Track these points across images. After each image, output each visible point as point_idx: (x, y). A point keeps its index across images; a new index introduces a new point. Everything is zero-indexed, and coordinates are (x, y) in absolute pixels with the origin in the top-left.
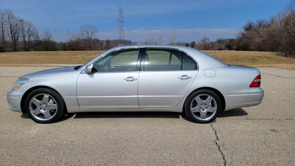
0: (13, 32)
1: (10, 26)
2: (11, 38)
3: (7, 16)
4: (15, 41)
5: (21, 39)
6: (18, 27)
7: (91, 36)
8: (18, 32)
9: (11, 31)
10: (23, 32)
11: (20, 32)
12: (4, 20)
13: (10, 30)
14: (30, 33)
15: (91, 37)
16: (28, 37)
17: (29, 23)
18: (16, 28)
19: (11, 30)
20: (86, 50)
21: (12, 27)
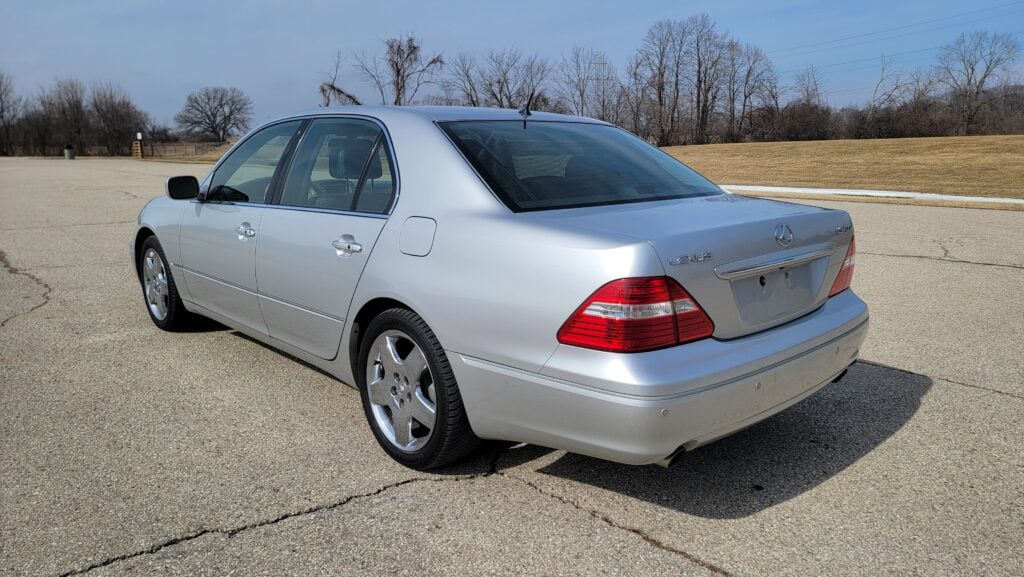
0: (703, 85)
1: (697, 67)
2: (695, 104)
3: (694, 37)
4: (705, 111)
5: (721, 106)
6: (718, 67)
7: (985, 77)
8: (716, 83)
9: (700, 81)
10: (732, 81)
11: (722, 82)
12: (684, 48)
13: (695, 80)
14: (751, 82)
15: (982, 82)
16: (744, 98)
17: (753, 52)
18: (712, 71)
19: (699, 77)
20: (947, 136)
21: (703, 69)
